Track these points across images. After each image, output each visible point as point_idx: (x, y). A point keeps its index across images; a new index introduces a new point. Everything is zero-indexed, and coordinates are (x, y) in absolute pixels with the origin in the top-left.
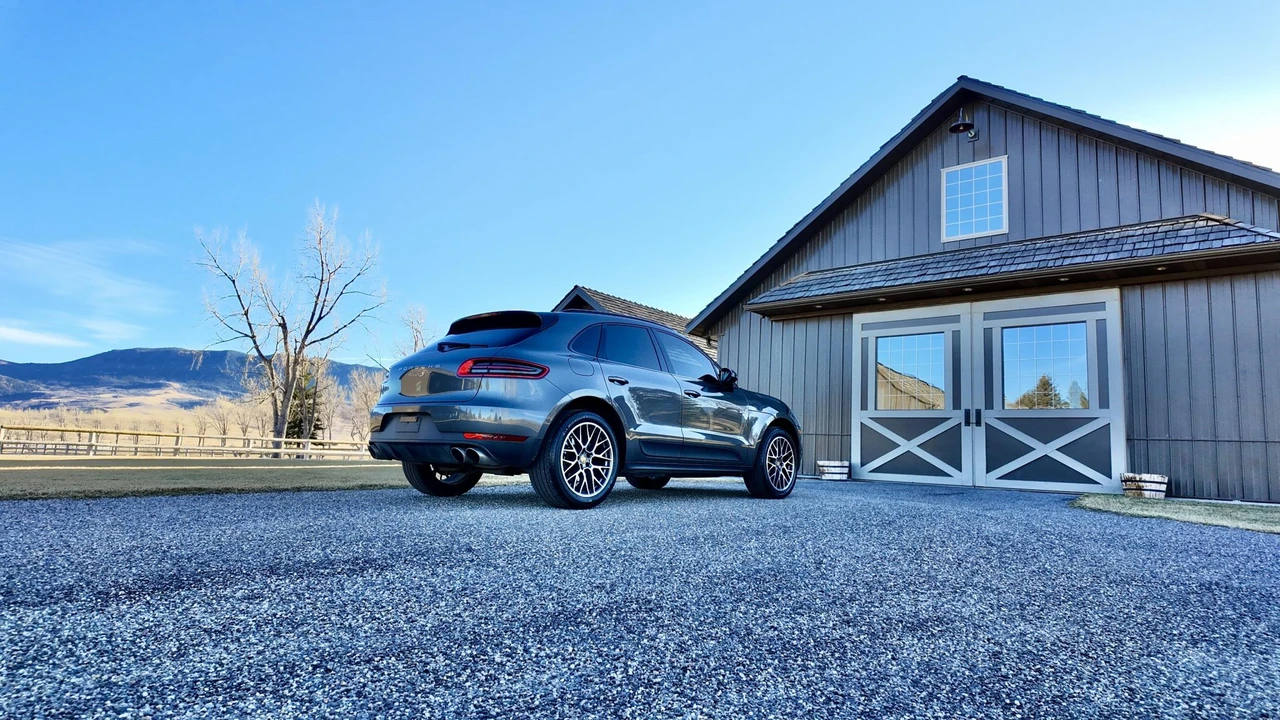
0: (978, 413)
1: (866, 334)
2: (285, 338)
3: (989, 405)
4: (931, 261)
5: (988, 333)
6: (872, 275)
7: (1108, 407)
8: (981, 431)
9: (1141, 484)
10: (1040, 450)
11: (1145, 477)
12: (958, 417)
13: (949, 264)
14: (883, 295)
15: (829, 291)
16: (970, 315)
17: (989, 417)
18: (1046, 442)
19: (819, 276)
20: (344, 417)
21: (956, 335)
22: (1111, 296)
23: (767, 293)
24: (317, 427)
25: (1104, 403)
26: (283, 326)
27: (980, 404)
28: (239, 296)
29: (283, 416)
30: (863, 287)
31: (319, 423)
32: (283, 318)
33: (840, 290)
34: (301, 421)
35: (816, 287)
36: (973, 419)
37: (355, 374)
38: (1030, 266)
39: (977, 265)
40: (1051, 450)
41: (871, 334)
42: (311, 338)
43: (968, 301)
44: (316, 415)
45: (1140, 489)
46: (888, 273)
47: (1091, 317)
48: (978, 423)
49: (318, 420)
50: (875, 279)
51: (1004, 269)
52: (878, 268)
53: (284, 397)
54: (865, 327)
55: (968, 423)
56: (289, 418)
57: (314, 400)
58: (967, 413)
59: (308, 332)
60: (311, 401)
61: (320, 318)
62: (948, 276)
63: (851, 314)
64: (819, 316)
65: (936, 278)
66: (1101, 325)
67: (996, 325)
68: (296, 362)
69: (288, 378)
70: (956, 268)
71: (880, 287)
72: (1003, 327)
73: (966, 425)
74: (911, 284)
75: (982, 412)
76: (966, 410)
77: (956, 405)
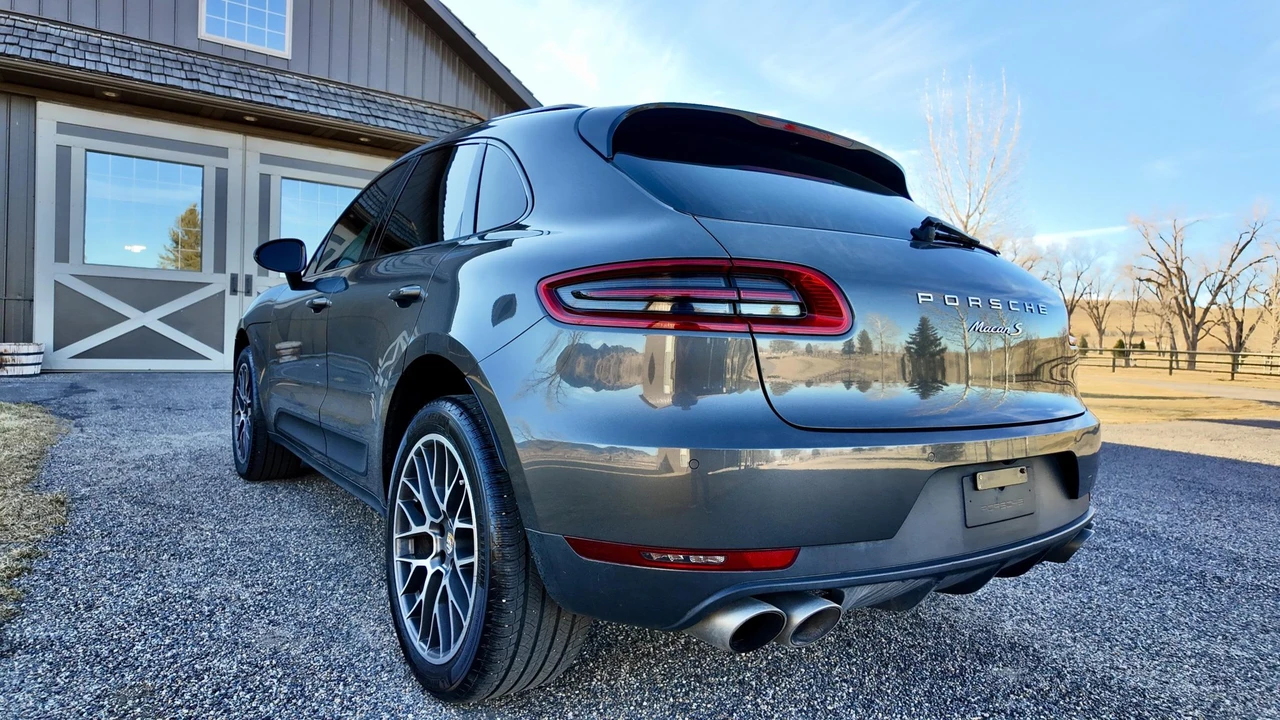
0: (249, 279)
4: (190, 61)
5: (265, 181)
6: (92, 49)
12: (221, 283)
16: (242, 151)
17: (262, 286)
21: (222, 176)
27: (251, 268)
30: (90, 66)
33: (39, 57)
36: (241, 286)
39: (271, 92)
43: (240, 133)
48: (248, 292)
50: (105, 59)
55: (234, 291)
58: (234, 279)
67: (276, 171)
70: (241, 86)
72: (283, 178)
73: (231, 294)
74: (182, 89)
75: (254, 278)
76: (232, 274)
77: (220, 266)
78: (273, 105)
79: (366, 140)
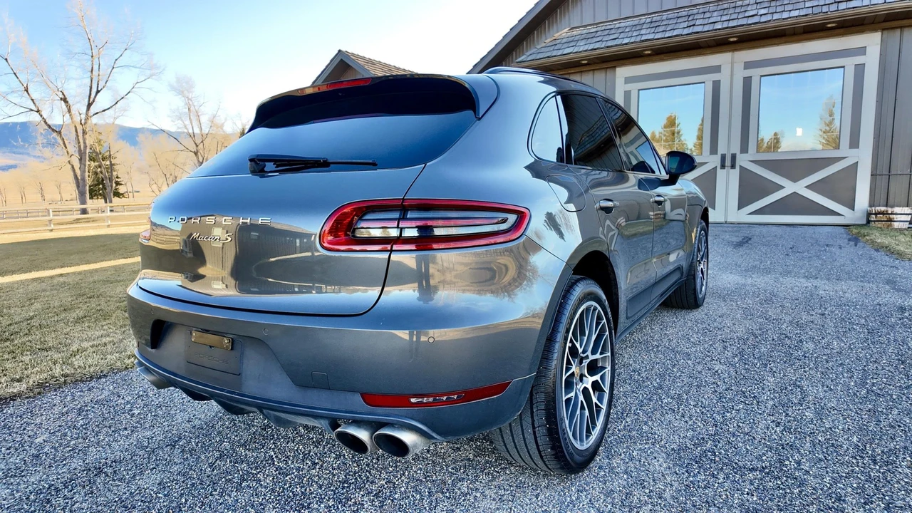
0: (734, 157)
1: (629, 87)
2: (69, 111)
3: (744, 149)
4: (695, 11)
5: (747, 82)
6: (638, 28)
7: (858, 148)
8: (735, 174)
9: (891, 216)
10: (789, 187)
11: (897, 210)
12: (715, 161)
13: (715, 14)
14: (647, 48)
15: (597, 45)
16: (730, 64)
17: (743, 160)
18: (795, 180)
19: (583, 31)
20: (141, 171)
21: (716, 86)
22: (872, 41)
23: (533, 50)
24: (118, 183)
25: (855, 143)
26: (65, 100)
27: (736, 148)
28: (15, 74)
29: (83, 179)
30: (633, 40)
31: (119, 180)
32: (63, 94)
33: (610, 44)
34: (103, 180)
35: (582, 43)
36: (728, 163)
37: (141, 138)
38: (803, 12)
39: (747, 14)
40: (800, 187)
41: (633, 87)
42: (93, 109)
43: (729, 51)
44: (114, 173)
45: (891, 220)
46: (655, 25)
47: (850, 62)
48: (733, 166)
49: (117, 177)
50: (643, 32)
51: (776, 16)
52: (643, 21)
53: (81, 163)
54: (628, 80)
55: (723, 166)
56: (89, 182)
57: (111, 162)
58: (723, 157)
59: (89, 105)
60: (108, 163)
61: (98, 92)
62: (718, 26)
63: (615, 67)
64: (581, 72)
65: (706, 28)
66: (860, 69)
67: (755, 73)
68: (84, 132)
69: (80, 146)
70: (724, 18)
71: (650, 40)
72: (762, 76)
73: (721, 168)
74: (682, 35)
75: (737, 156)
76: (722, 155)
77: (714, 150)
78: (743, 25)
79: (834, 25)
